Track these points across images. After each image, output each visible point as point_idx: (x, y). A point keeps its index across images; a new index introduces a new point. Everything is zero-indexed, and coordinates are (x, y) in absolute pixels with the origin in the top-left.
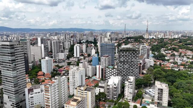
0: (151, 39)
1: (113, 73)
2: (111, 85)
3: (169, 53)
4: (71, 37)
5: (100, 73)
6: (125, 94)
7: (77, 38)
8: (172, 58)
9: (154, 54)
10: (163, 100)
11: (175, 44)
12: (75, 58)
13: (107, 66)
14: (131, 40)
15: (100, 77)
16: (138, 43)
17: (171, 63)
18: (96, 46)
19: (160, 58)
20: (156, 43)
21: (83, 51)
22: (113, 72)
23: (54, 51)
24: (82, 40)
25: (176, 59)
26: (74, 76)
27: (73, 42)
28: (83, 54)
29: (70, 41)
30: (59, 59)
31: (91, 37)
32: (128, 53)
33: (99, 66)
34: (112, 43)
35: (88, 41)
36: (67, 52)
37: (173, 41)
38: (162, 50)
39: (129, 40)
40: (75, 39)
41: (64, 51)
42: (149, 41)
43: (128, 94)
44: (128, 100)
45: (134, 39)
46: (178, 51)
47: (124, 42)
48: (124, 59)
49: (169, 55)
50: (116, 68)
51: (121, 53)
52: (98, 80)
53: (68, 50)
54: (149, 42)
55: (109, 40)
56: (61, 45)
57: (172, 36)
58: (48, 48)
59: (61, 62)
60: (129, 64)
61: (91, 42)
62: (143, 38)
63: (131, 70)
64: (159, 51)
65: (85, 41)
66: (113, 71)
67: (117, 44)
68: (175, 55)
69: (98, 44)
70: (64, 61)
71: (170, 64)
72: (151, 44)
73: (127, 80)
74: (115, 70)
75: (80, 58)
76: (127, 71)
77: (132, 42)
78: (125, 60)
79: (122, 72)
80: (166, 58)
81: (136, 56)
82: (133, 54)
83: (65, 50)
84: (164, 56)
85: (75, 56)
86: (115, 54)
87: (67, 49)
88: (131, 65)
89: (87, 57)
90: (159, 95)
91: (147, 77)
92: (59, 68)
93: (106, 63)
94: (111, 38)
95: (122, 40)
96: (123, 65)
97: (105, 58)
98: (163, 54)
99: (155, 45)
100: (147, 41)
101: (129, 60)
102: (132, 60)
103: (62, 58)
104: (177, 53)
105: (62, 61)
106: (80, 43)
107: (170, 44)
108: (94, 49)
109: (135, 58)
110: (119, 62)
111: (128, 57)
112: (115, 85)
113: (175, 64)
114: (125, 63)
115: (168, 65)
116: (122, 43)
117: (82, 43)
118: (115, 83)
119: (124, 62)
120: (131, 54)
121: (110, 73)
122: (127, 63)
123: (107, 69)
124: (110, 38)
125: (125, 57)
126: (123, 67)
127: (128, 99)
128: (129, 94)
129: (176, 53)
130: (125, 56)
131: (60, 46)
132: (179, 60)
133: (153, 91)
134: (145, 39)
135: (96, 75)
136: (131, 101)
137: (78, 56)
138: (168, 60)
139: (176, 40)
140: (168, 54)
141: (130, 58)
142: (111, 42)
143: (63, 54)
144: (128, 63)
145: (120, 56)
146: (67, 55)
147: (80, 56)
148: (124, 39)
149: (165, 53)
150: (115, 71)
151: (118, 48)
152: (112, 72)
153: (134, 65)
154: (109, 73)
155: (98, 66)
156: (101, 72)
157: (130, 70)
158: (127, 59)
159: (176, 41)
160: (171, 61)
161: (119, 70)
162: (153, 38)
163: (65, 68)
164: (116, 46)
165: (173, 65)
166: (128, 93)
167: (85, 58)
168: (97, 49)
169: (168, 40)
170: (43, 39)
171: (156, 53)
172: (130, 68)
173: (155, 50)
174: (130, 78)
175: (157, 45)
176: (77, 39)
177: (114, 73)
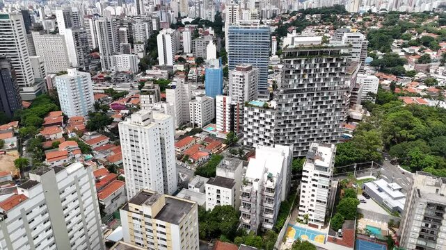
0: (364, 14)
1: (262, 122)
2: (257, 180)
3: (415, 54)
4: (156, 9)
5: (227, 119)
6: (301, 203)
7: (169, 11)
8: (422, 68)
9: (374, 56)
10: (439, 241)
11: (429, 28)
12: (160, 68)
13: (246, 99)
14: (312, 18)
15: (227, 128)
16: (329, 24)
17: (418, 81)
18: (219, 33)
19: (391, 69)
20: (379, 24)
21: (182, 49)
22: (264, 119)
23: (104, 49)
24: (185, 17)
25: (432, 71)
26: (134, 144)
27: (158, 24)
28: (184, 57)
29: (148, 18)
30: (118, 73)
31: (207, 7)
32: (313, 62)
33: (224, 99)
34: (262, 26)
35: (199, 19)
36: (139, 52)
37: (422, 21)
38: (396, 45)
39: (308, 17)
40: (164, 14)
41: (133, 47)
42: (360, 20)
43: (311, 205)
44: (311, 222)
45: (319, 15)
46: (437, 49)
47: (294, 23)
48: (301, 83)
49: (414, 60)
50: (273, 108)
51: (292, 63)
52: (219, 136)
53: (142, 46)
54: (360, 23)
55: (253, 16)
56: (123, 32)
57: (415, 6)
58: (85, 41)
59: (123, 81)
60: (315, 96)
61: (208, 24)
62: (344, 13)
63: (320, 115)
64: (387, 49)
65: (190, 20)
66: (262, 115)
67: (277, 27)
68: (429, 58)
69: (226, 29)
70: (131, 77)
71: (418, 84)
72: (366, 28)
73: (312, 160)
74: (268, 113)
75: (174, 70)
76: (308, 117)
77: (314, 24)
78: (302, 85)
79: (290, 121)
80: (407, 68)
81: (338, 72)
82: (332, 65)
83: (135, 46)
84: (402, 62)
85: (161, 63)
86: (270, 55)
87: (140, 43)
88: (320, 100)
89: (193, 66)
90: (427, 225)
91: (371, 139)
92: (115, 99)
93: (242, 89)
94: (259, 13)
95: (289, 18)
96: (296, 100)
97: (240, 73)
98: (396, 56)
99: (375, 32)
100: (354, 21)
101: (316, 86)
102: (326, 86)
103: (126, 70)
104: (435, 53)
105: (125, 76)
106: (178, 26)
107: (416, 27)
108: (215, 42)
109: (335, 79)
110: (285, 92)
111: (314, 75)
112: (270, 178)
113: (432, 85)
114: (302, 95)
115: (412, 88)
116: (288, 26)
117: (184, 26)
118: (269, 171)
119: (299, 92)
120: (325, 65)
121: (254, 120)
122: (308, 95)
123: (246, 109)
124: (256, 11)
125: (303, 76)
126: (296, 108)
127: (310, 217)
128: (315, 203)
129: (433, 55)
130: (305, 71)
131: (119, 34)
132: (440, 73)
133: (389, 186)
134: (350, 14)
135: (214, 121)
136: (320, 225)
137: (170, 63)
138: (412, 74)
139: (429, 18)
140: (411, 57)
141: (319, 79)
142: (261, 23)
143: (128, 56)
144: (313, 95)
145: (289, 72)
146: (139, 61)
147: (176, 61)
148: (294, 13)
149: (403, 54)
150: (270, 116)
151: (279, 41)
152: (261, 118)
153: (330, 99)
154: (250, 120)
155: (219, 98)
156: (228, 117)
157: (315, 115)
158: (311, 82)
159: (431, 21)
160: (420, 75)
161: (283, 115)
162: (370, 12)
163: (130, 100)
164: (273, 34)
165: (426, 87)
166: (312, 200)
167: (189, 69)
168: (223, 44)
169: (410, 18)
170: (71, 14)
171: (379, 53)
172: (319, 108)
173: (376, 44)
174: (321, 153)
175: (381, 31)
176: (171, 14)
177: (266, 123)
